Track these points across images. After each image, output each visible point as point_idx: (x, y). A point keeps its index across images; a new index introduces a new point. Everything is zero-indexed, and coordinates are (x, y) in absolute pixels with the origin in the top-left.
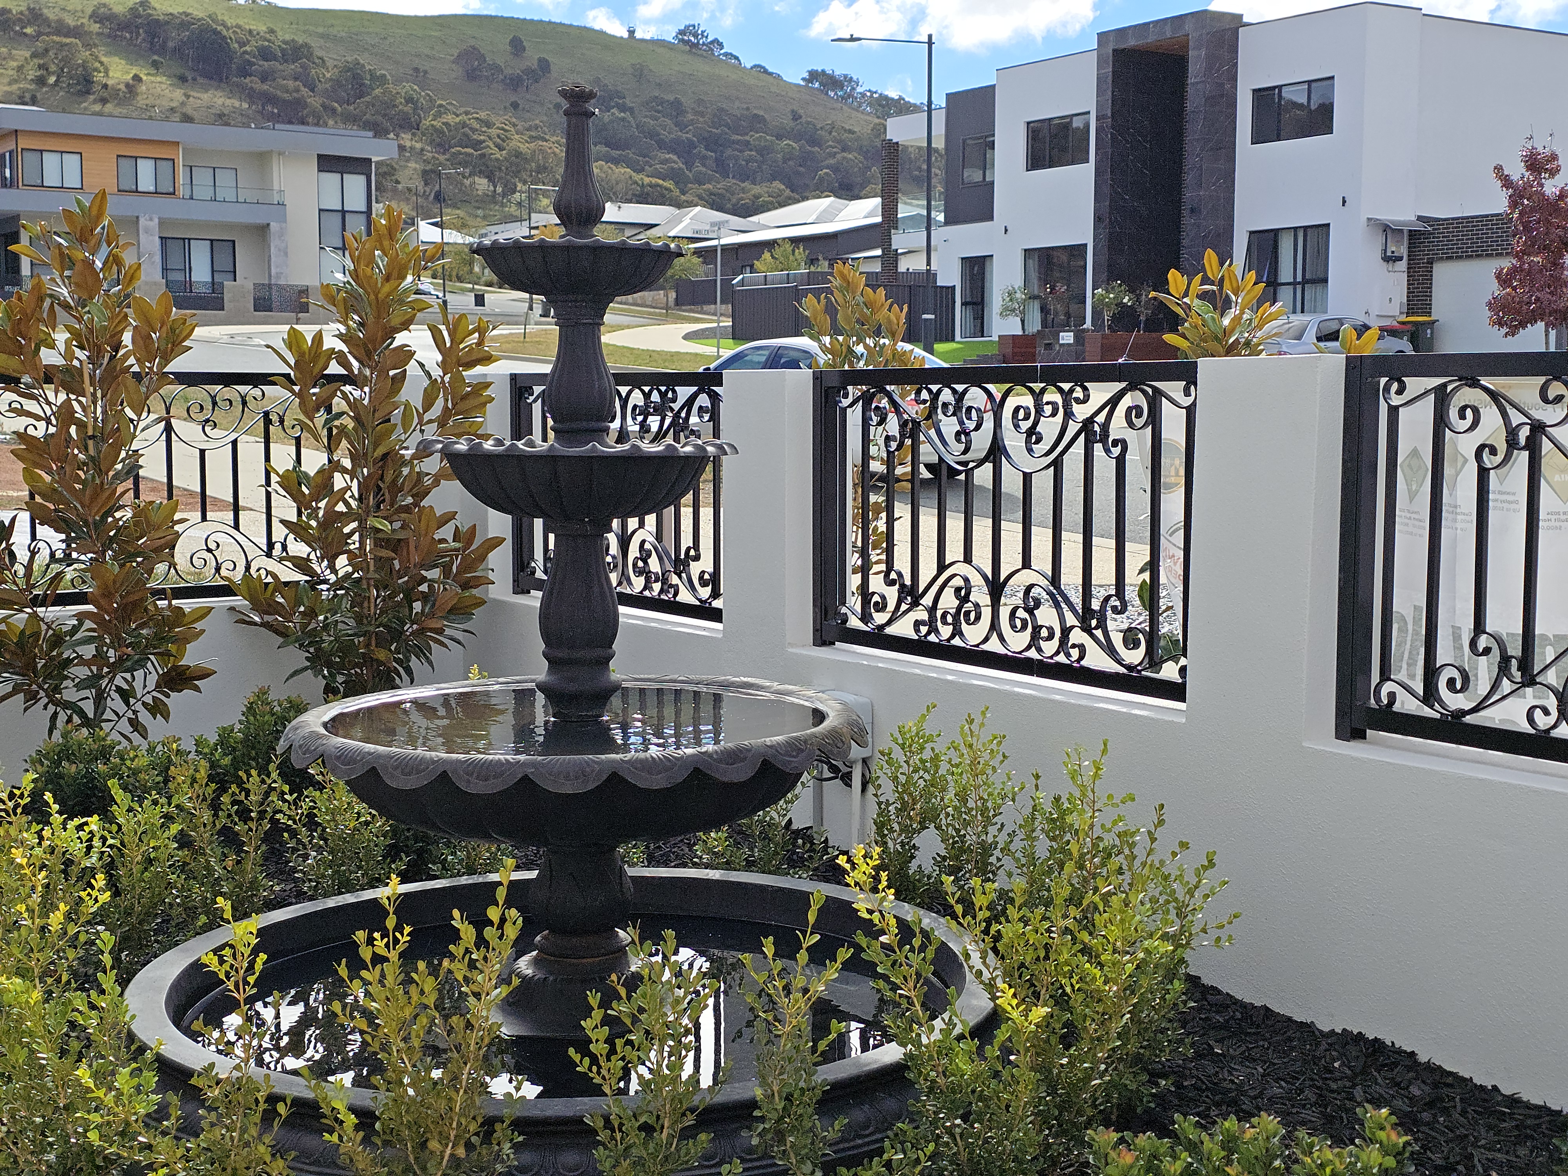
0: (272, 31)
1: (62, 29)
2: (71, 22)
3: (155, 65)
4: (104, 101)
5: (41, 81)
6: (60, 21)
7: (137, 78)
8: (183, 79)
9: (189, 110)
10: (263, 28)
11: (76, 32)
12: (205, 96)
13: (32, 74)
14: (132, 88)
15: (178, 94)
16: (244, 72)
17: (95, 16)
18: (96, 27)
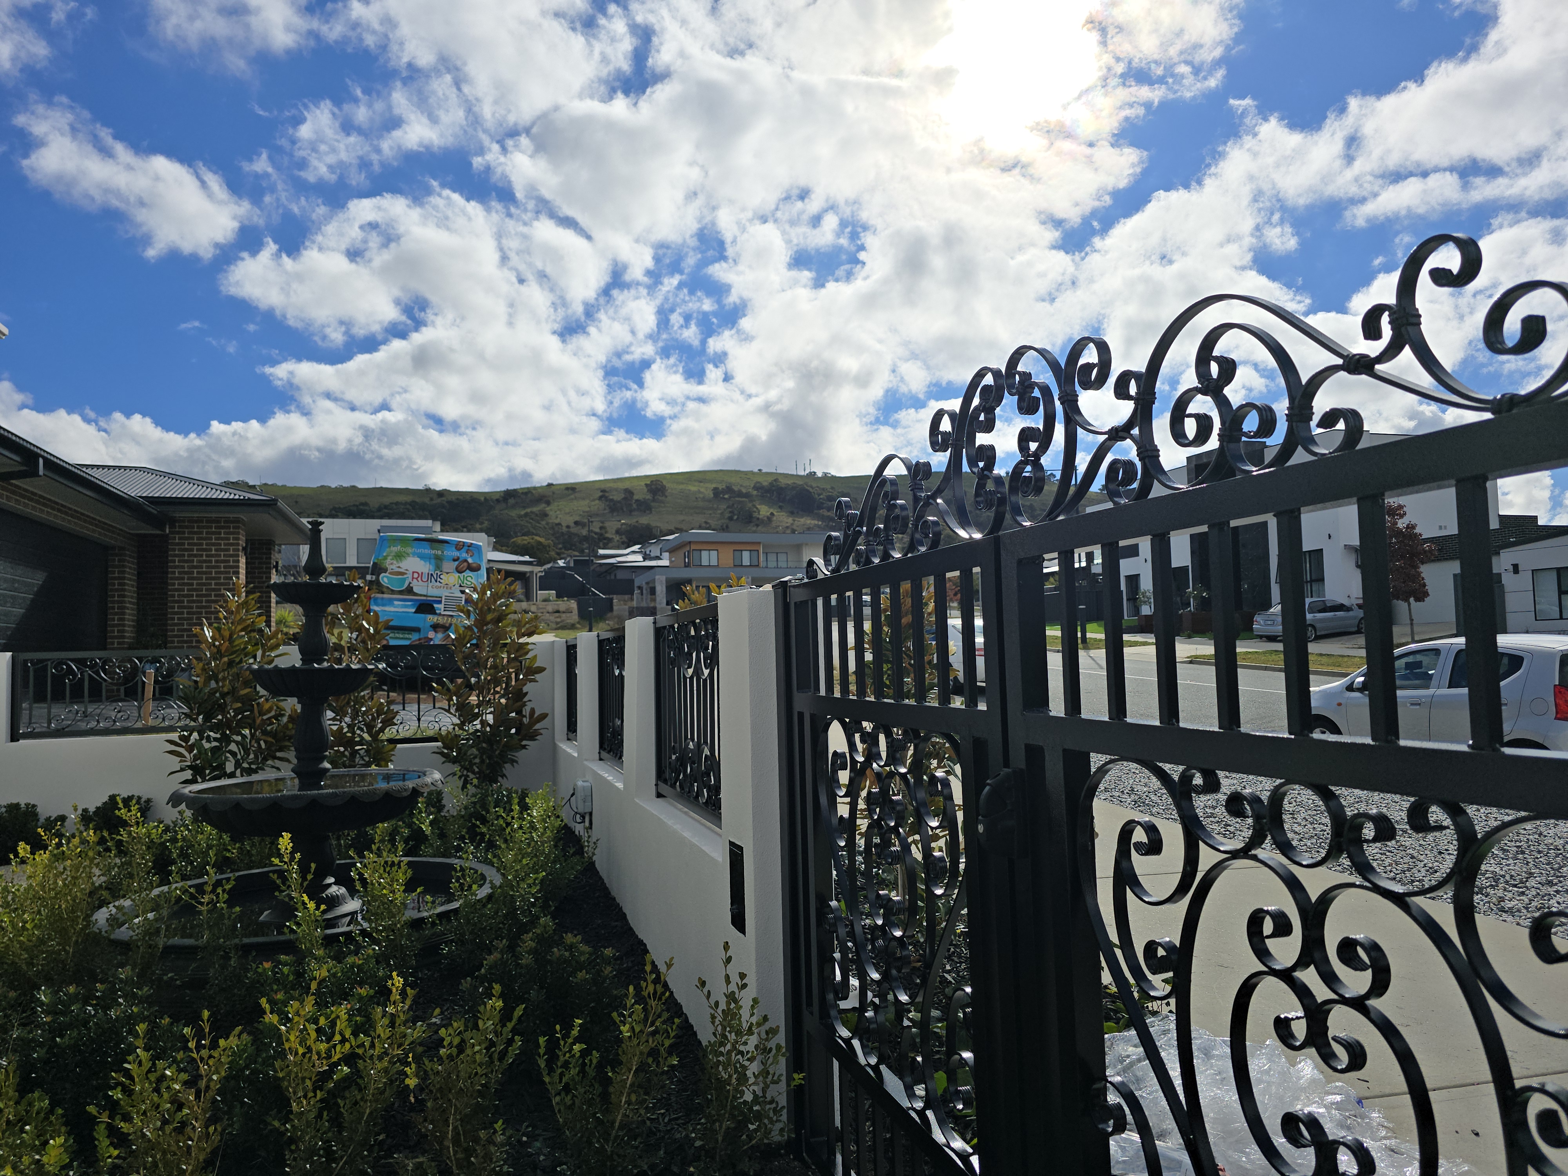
0: (832, 488)
1: (740, 494)
2: (744, 491)
3: (781, 507)
4: (757, 525)
5: (731, 519)
6: (740, 491)
7: (772, 514)
8: (792, 513)
9: (795, 527)
10: (828, 487)
11: (747, 495)
12: (802, 520)
13: (727, 515)
14: (770, 519)
15: (790, 520)
16: (820, 507)
17: (755, 488)
18: (755, 493)
